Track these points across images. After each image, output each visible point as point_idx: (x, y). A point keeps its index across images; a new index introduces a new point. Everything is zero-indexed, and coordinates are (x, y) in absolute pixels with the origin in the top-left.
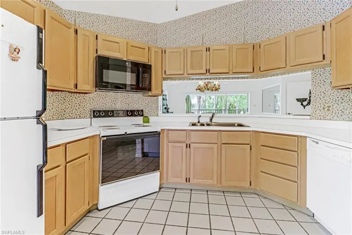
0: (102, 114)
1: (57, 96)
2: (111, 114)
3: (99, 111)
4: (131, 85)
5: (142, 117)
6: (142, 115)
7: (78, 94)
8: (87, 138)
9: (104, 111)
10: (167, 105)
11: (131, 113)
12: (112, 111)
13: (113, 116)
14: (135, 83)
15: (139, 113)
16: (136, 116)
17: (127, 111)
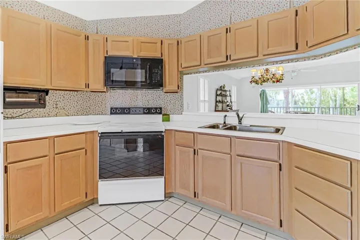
0: (119, 111)
1: (82, 95)
2: (127, 111)
3: (116, 109)
4: (141, 82)
5: (161, 116)
6: (160, 113)
7: (100, 93)
8: (83, 133)
9: (121, 108)
10: (231, 102)
11: (149, 111)
12: (129, 108)
13: (129, 113)
14: (144, 80)
15: (156, 111)
16: (153, 114)
17: (144, 108)
